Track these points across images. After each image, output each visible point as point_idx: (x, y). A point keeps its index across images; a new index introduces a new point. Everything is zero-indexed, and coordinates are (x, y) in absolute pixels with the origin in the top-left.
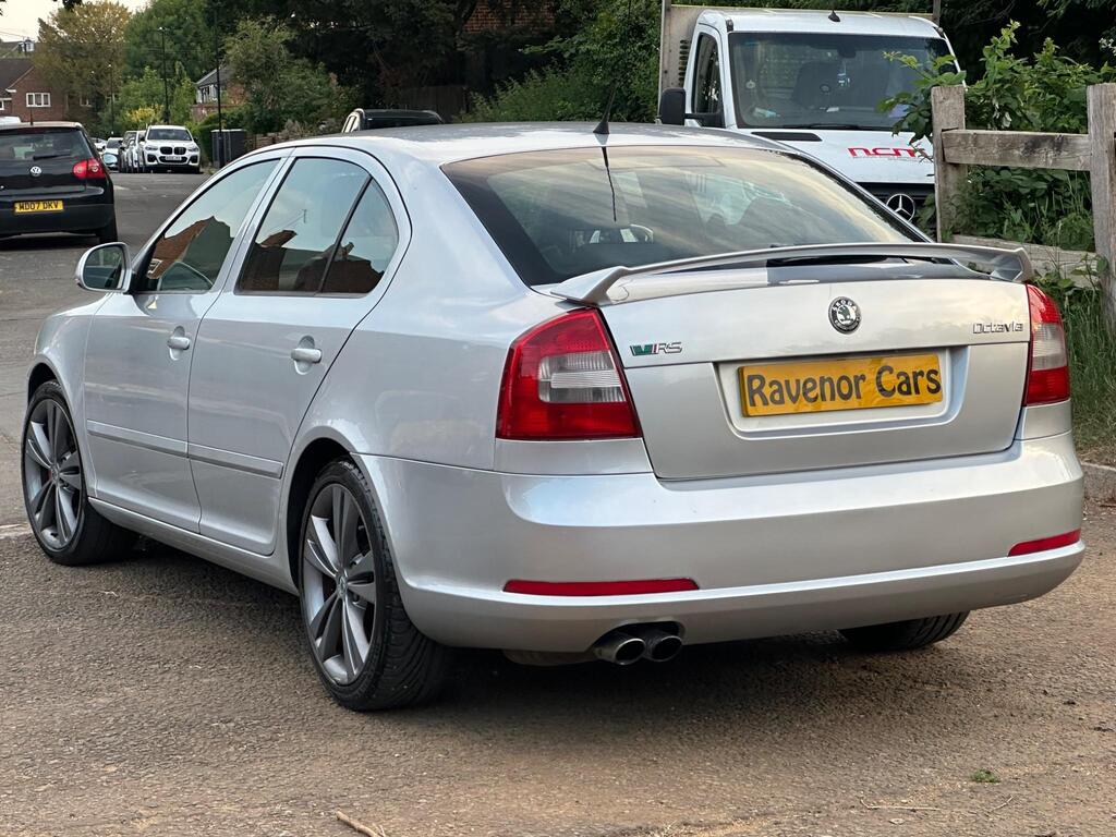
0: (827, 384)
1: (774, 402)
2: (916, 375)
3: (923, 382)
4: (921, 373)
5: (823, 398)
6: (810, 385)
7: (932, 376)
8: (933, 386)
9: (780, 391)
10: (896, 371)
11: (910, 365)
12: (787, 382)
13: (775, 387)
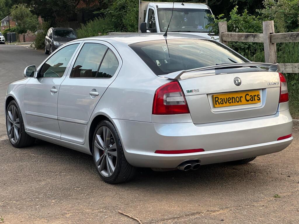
0: (233, 99)
1: (221, 104)
2: (254, 96)
3: (256, 98)
4: (255, 95)
5: (233, 103)
6: (229, 99)
7: (258, 96)
8: (258, 99)
9: (222, 101)
10: (250, 95)
11: (253, 94)
12: (224, 99)
13: (221, 100)
